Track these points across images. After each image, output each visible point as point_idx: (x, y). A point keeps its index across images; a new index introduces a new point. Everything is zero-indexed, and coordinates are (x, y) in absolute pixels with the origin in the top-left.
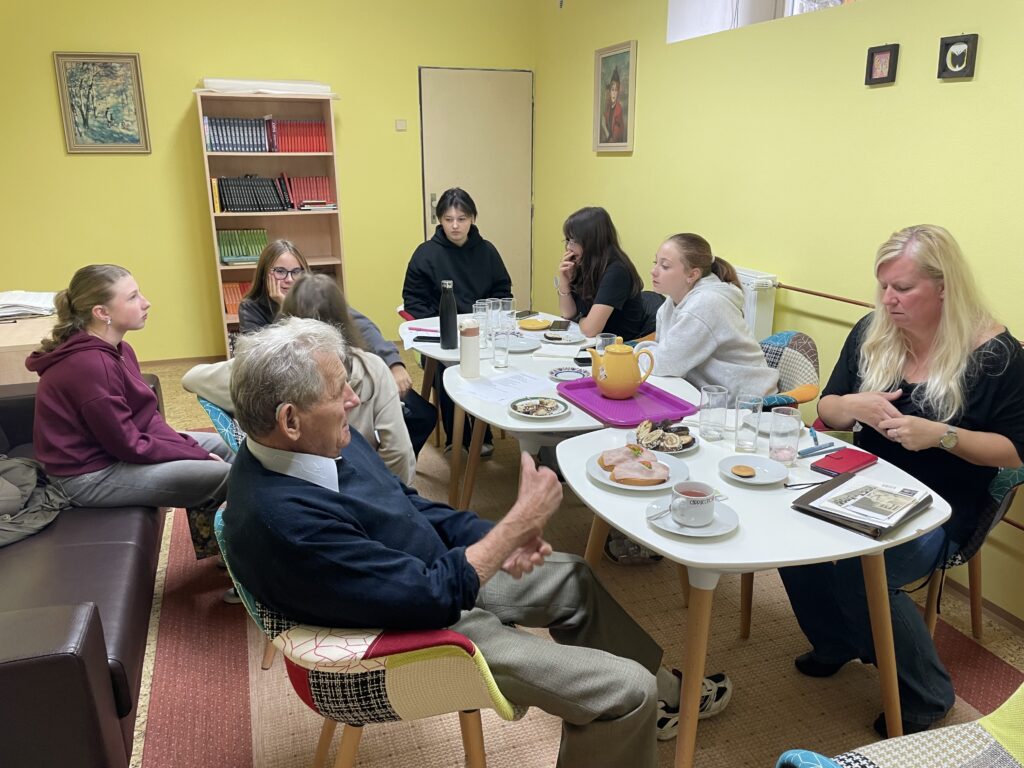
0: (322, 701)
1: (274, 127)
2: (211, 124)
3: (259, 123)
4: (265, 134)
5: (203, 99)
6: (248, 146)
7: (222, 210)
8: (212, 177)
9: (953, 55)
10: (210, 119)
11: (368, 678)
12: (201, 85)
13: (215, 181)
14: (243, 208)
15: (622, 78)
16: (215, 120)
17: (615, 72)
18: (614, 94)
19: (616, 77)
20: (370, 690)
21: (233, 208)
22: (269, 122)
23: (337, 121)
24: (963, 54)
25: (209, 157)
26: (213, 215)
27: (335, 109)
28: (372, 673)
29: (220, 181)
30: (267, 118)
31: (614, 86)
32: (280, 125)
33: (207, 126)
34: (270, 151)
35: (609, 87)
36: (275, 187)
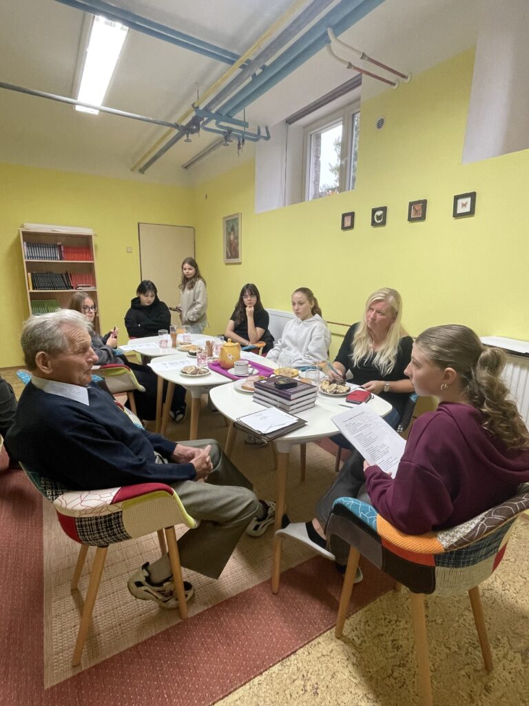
0: (84, 535)
1: (62, 248)
2: (28, 246)
3: (55, 246)
4: (57, 252)
5: (23, 233)
6: (49, 257)
7: (34, 289)
8: (28, 272)
9: (377, 216)
10: (27, 243)
11: (113, 517)
12: (22, 226)
13: (29, 274)
14: (44, 288)
15: (236, 229)
16: (29, 245)
17: (232, 226)
18: (232, 237)
19: (233, 229)
20: (113, 524)
21: (39, 288)
22: (60, 246)
23: (96, 246)
24: (381, 216)
25: (27, 262)
26: (28, 292)
27: (95, 241)
28: (114, 514)
29: (32, 275)
30: (59, 244)
31: (232, 233)
32: (65, 248)
33: (25, 247)
34: (60, 260)
35: (229, 234)
36: (63, 278)
